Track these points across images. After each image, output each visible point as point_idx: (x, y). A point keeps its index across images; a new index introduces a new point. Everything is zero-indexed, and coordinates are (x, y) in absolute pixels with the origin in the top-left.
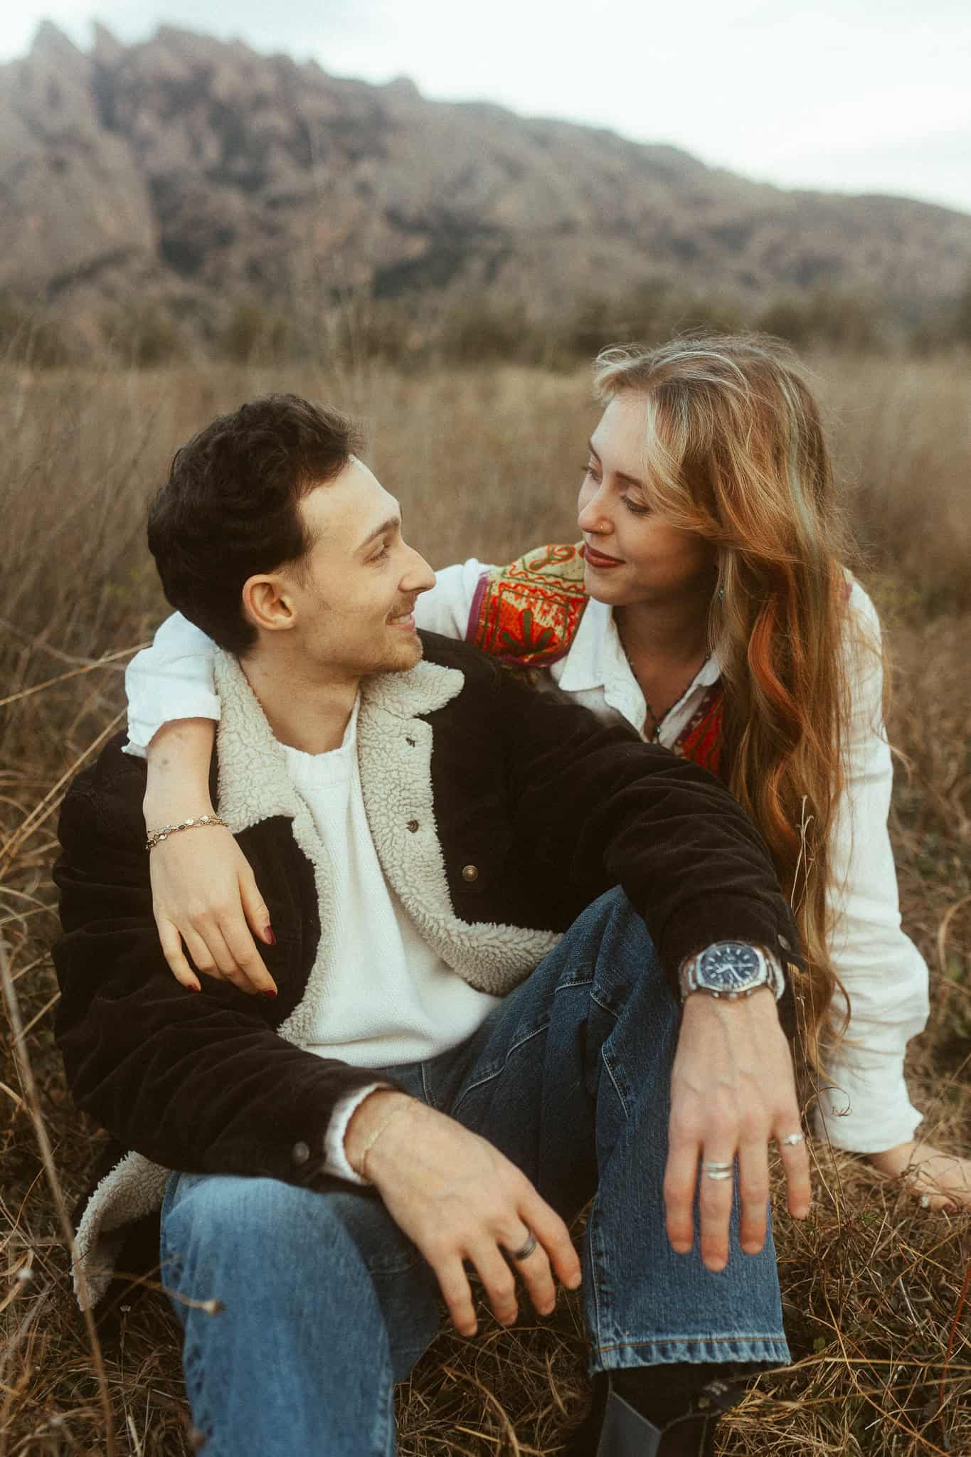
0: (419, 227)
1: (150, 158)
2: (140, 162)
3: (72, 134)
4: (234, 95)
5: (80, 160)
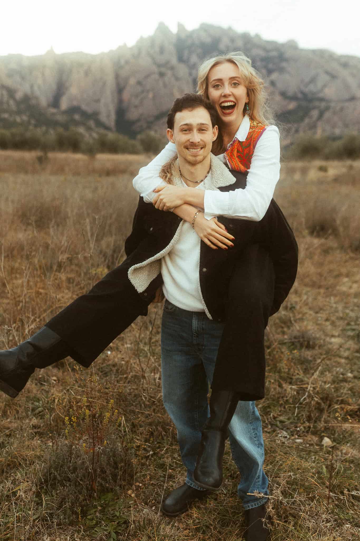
0: (294, 98)
1: (194, 72)
2: (190, 74)
3: (167, 63)
4: (227, 48)
5: (169, 73)
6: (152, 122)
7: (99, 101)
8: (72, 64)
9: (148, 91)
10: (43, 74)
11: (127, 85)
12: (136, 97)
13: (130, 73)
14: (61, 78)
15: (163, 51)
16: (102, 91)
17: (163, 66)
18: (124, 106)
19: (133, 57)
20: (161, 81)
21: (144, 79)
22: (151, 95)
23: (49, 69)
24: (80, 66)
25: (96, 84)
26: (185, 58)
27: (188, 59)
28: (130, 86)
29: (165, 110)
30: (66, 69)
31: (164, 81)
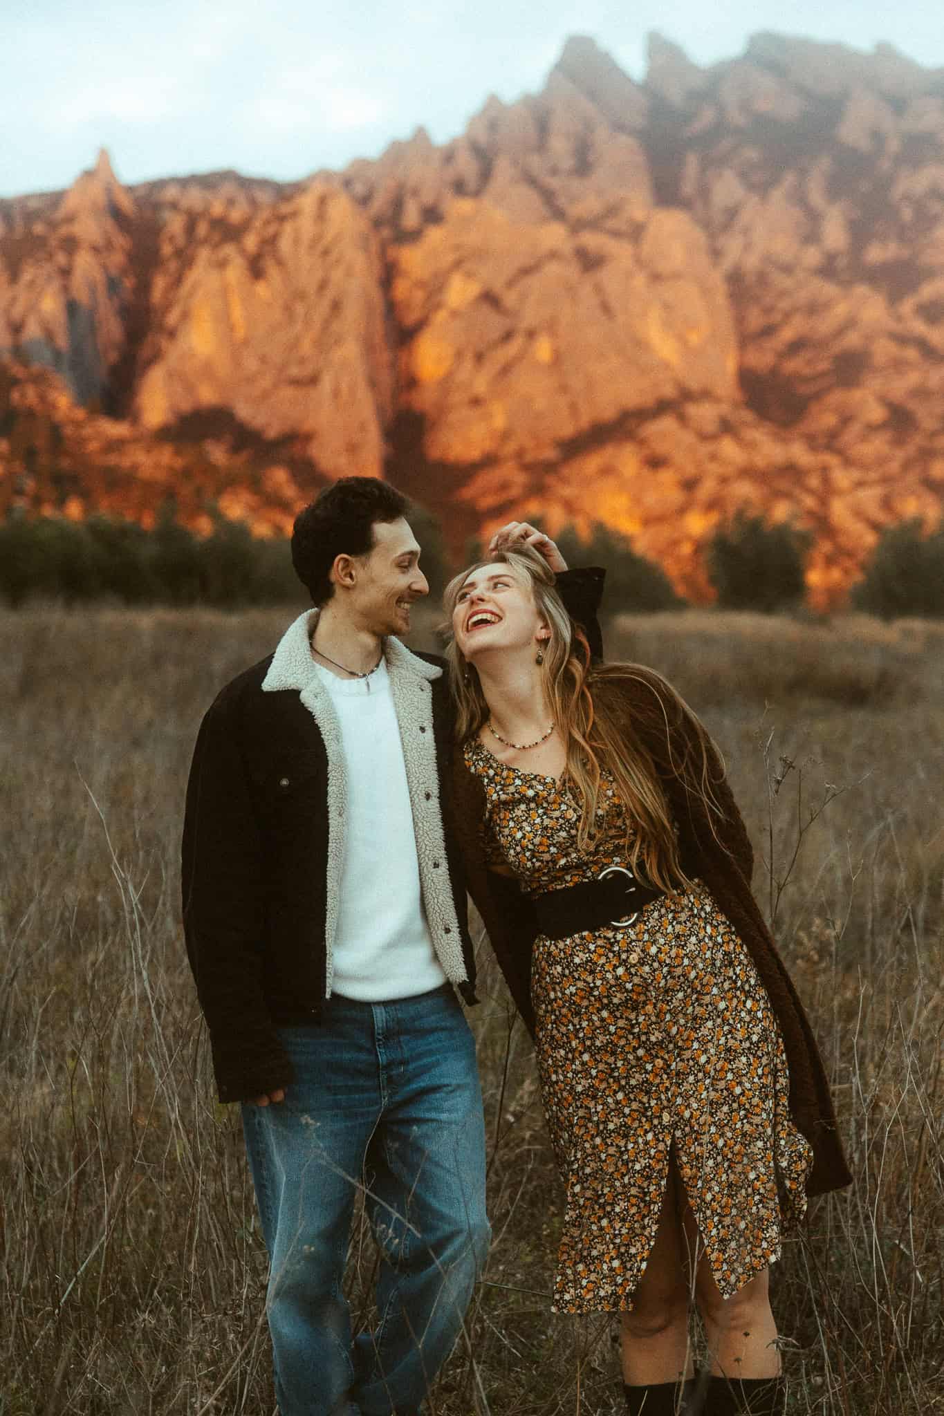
1: (733, 247)
2: (716, 254)
3: (612, 211)
4: (877, 136)
5: (621, 252)
6: (550, 467)
7: (313, 380)
8: (190, 228)
9: (531, 334)
10: (66, 273)
11: (438, 306)
12: (479, 358)
13: (450, 258)
14: (144, 287)
15: (591, 158)
16: (326, 341)
17: (593, 224)
18: (425, 399)
19: (459, 188)
20: (586, 291)
21: (510, 284)
22: (543, 349)
23: (95, 249)
24: (228, 232)
25: (300, 309)
26: (688, 188)
27: (704, 192)
28: (454, 314)
29: (608, 413)
30: (167, 249)
31: (598, 289)
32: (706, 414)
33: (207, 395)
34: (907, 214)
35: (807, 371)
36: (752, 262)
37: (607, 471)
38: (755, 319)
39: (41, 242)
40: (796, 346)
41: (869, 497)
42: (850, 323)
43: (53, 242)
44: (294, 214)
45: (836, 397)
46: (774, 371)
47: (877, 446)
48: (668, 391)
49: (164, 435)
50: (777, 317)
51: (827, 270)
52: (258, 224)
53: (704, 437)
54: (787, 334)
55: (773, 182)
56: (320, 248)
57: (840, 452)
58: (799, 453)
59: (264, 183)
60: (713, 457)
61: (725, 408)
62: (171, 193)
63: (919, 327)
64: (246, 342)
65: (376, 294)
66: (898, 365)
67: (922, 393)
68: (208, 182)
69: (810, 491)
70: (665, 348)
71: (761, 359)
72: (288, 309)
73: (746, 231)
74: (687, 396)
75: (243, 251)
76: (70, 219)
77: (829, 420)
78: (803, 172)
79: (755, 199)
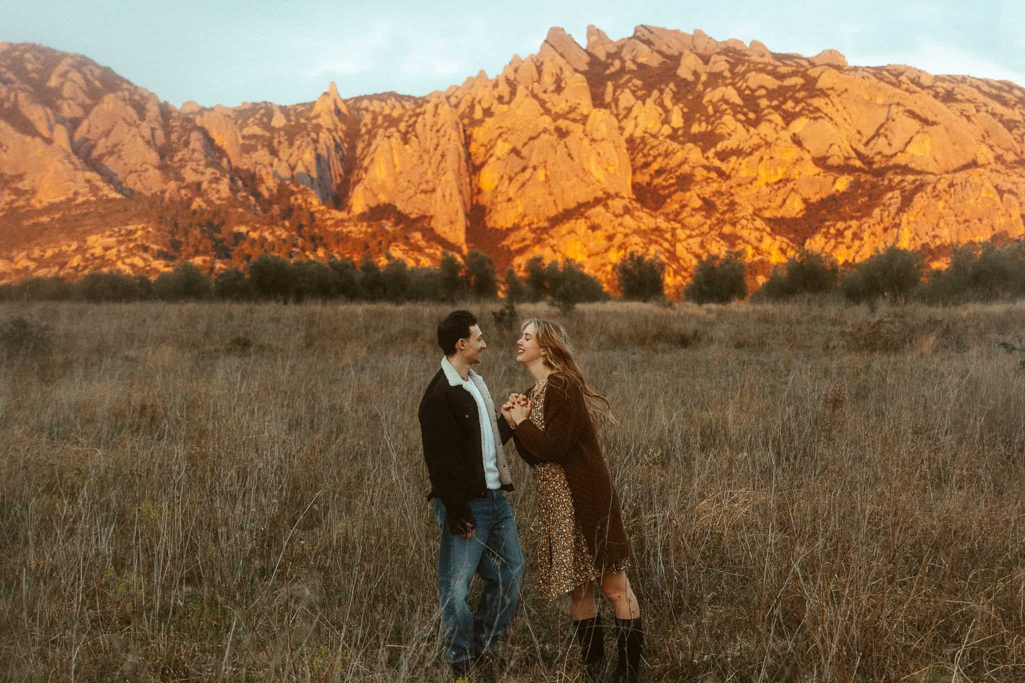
1: (629, 125)
2: (621, 129)
3: (572, 110)
4: (696, 74)
5: (577, 129)
6: (545, 230)
7: (434, 190)
8: (375, 119)
9: (535, 168)
10: (316, 141)
11: (491, 156)
12: (511, 179)
13: (497, 133)
14: (353, 148)
15: (563, 85)
16: (439, 172)
17: (564, 116)
18: (485, 199)
19: (500, 99)
20: (561, 147)
21: (525, 145)
22: (541, 175)
23: (329, 130)
24: (393, 122)
25: (426, 157)
26: (608, 98)
27: (616, 100)
28: (499, 159)
29: (572, 205)
30: (363, 130)
31: (566, 147)
32: (617, 205)
33: (383, 198)
34: (710, 110)
35: (664, 183)
36: (638, 133)
37: (571, 231)
38: (640, 160)
39: (304, 127)
40: (659, 172)
41: (694, 243)
42: (684, 161)
43: (309, 127)
44: (424, 113)
45: (678, 196)
46: (649, 184)
47: (699, 218)
48: (600, 194)
49: (362, 217)
50: (650, 158)
51: (673, 137)
52: (406, 118)
53: (617, 216)
54: (655, 166)
55: (649, 95)
56: (435, 129)
57: (679, 222)
58: (662, 223)
59: (409, 98)
60: (620, 225)
61: (626, 202)
62: (365, 103)
63: (717, 163)
64: (401, 173)
65: (461, 149)
66: (707, 180)
67: (719, 193)
68: (382, 97)
69: (666, 240)
70: (598, 174)
71: (643, 178)
72: (420, 157)
73: (636, 118)
74: (609, 196)
75: (399, 131)
76: (318, 116)
77: (676, 206)
78: (661, 91)
79: (640, 102)
